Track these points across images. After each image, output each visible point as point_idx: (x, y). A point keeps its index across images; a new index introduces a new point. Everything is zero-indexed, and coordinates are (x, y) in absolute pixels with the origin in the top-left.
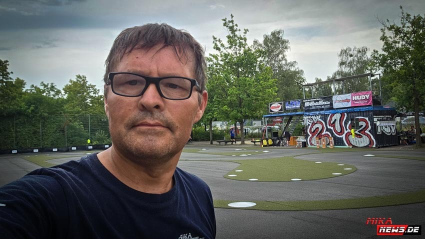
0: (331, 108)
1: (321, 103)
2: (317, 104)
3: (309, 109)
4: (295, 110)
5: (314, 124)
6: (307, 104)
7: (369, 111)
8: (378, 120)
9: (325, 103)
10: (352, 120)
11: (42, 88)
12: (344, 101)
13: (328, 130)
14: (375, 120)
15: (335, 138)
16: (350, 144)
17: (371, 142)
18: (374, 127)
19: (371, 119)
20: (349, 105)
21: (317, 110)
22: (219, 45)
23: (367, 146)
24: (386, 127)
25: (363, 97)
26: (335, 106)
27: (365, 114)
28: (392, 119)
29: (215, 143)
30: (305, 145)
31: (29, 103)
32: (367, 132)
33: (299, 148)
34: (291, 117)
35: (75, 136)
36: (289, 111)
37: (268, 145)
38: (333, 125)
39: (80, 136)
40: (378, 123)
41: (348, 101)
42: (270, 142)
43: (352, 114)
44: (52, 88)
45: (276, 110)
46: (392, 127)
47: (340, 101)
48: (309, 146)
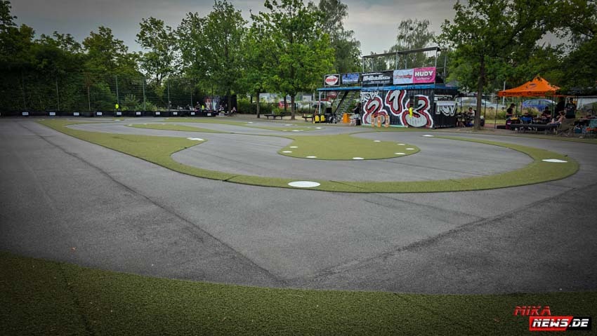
1: (381, 77)
2: (376, 78)
3: (367, 85)
4: (353, 84)
5: (371, 100)
6: (366, 79)
7: (430, 89)
8: (439, 100)
9: (385, 78)
10: (412, 98)
11: (56, 39)
12: (405, 77)
13: (385, 107)
14: (436, 99)
15: (391, 116)
16: (406, 123)
17: (428, 122)
18: (434, 106)
19: (432, 98)
20: (411, 81)
21: (375, 85)
23: (424, 127)
24: (446, 106)
25: (426, 73)
26: (396, 81)
27: (426, 92)
28: (452, 99)
29: (262, 116)
31: (40, 56)
32: (426, 111)
34: (347, 92)
35: (100, 99)
36: (345, 85)
37: (320, 122)
38: (391, 102)
39: (107, 99)
40: (438, 104)
41: (409, 77)
42: (323, 118)
43: (412, 93)
44: (69, 40)
45: (332, 84)
46: (451, 107)
48: (364, 124)
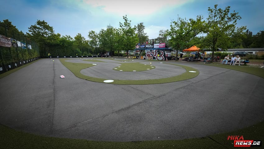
0: (153, 48)
1: (151, 46)
2: (149, 46)
3: (147, 48)
4: (143, 48)
5: (148, 52)
6: (146, 46)
7: (164, 49)
10: (159, 52)
11: (66, 37)
13: (152, 54)
14: (165, 52)
15: (153, 57)
16: (157, 59)
17: (163, 59)
18: (165, 54)
19: (164, 52)
20: (158, 47)
21: (149, 48)
22: (121, 26)
23: (162, 60)
25: (162, 45)
26: (154, 47)
27: (162, 50)
28: (170, 52)
29: (120, 57)
30: (145, 59)
31: (61, 42)
32: (162, 56)
33: (143, 59)
34: (142, 50)
35: (77, 53)
36: (141, 48)
37: (135, 58)
38: (153, 53)
40: (166, 53)
41: (158, 46)
42: (135, 57)
43: (159, 50)
44: (70, 37)
45: (138, 48)
46: (170, 54)
47: (156, 46)
48: (146, 59)
